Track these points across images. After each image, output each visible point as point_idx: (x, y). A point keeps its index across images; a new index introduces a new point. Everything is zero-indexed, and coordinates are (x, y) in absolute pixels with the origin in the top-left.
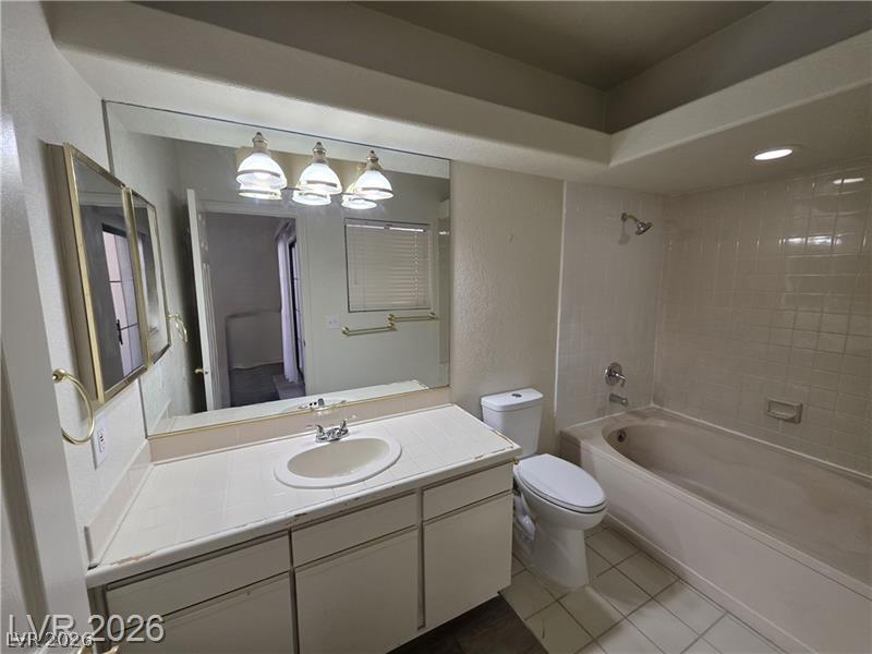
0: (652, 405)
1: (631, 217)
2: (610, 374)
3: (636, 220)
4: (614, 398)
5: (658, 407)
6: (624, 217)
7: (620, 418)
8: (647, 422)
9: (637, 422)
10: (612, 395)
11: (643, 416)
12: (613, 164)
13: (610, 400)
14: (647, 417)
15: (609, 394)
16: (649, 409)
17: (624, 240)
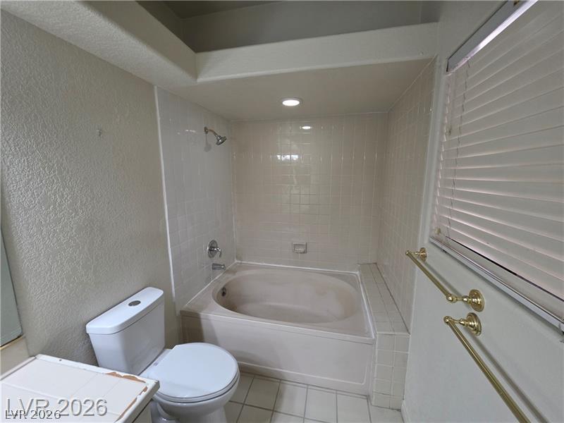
0: (236, 261)
1: (211, 130)
2: (210, 250)
3: (215, 134)
4: (215, 267)
5: (240, 262)
6: (206, 130)
7: (220, 279)
8: (237, 276)
9: (231, 277)
10: (214, 264)
11: (234, 272)
12: (200, 80)
13: (214, 269)
14: (236, 272)
15: (212, 263)
16: (235, 264)
17: (208, 148)
